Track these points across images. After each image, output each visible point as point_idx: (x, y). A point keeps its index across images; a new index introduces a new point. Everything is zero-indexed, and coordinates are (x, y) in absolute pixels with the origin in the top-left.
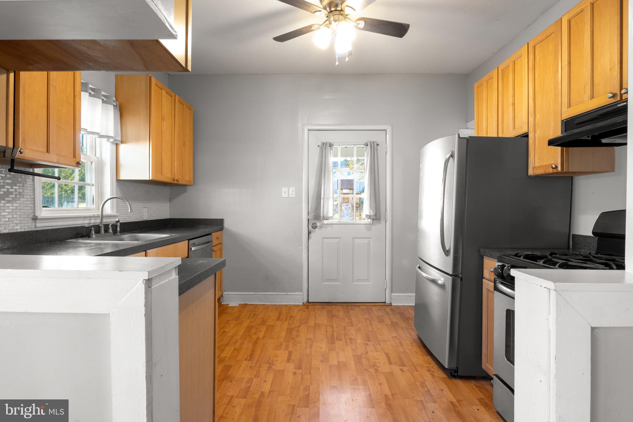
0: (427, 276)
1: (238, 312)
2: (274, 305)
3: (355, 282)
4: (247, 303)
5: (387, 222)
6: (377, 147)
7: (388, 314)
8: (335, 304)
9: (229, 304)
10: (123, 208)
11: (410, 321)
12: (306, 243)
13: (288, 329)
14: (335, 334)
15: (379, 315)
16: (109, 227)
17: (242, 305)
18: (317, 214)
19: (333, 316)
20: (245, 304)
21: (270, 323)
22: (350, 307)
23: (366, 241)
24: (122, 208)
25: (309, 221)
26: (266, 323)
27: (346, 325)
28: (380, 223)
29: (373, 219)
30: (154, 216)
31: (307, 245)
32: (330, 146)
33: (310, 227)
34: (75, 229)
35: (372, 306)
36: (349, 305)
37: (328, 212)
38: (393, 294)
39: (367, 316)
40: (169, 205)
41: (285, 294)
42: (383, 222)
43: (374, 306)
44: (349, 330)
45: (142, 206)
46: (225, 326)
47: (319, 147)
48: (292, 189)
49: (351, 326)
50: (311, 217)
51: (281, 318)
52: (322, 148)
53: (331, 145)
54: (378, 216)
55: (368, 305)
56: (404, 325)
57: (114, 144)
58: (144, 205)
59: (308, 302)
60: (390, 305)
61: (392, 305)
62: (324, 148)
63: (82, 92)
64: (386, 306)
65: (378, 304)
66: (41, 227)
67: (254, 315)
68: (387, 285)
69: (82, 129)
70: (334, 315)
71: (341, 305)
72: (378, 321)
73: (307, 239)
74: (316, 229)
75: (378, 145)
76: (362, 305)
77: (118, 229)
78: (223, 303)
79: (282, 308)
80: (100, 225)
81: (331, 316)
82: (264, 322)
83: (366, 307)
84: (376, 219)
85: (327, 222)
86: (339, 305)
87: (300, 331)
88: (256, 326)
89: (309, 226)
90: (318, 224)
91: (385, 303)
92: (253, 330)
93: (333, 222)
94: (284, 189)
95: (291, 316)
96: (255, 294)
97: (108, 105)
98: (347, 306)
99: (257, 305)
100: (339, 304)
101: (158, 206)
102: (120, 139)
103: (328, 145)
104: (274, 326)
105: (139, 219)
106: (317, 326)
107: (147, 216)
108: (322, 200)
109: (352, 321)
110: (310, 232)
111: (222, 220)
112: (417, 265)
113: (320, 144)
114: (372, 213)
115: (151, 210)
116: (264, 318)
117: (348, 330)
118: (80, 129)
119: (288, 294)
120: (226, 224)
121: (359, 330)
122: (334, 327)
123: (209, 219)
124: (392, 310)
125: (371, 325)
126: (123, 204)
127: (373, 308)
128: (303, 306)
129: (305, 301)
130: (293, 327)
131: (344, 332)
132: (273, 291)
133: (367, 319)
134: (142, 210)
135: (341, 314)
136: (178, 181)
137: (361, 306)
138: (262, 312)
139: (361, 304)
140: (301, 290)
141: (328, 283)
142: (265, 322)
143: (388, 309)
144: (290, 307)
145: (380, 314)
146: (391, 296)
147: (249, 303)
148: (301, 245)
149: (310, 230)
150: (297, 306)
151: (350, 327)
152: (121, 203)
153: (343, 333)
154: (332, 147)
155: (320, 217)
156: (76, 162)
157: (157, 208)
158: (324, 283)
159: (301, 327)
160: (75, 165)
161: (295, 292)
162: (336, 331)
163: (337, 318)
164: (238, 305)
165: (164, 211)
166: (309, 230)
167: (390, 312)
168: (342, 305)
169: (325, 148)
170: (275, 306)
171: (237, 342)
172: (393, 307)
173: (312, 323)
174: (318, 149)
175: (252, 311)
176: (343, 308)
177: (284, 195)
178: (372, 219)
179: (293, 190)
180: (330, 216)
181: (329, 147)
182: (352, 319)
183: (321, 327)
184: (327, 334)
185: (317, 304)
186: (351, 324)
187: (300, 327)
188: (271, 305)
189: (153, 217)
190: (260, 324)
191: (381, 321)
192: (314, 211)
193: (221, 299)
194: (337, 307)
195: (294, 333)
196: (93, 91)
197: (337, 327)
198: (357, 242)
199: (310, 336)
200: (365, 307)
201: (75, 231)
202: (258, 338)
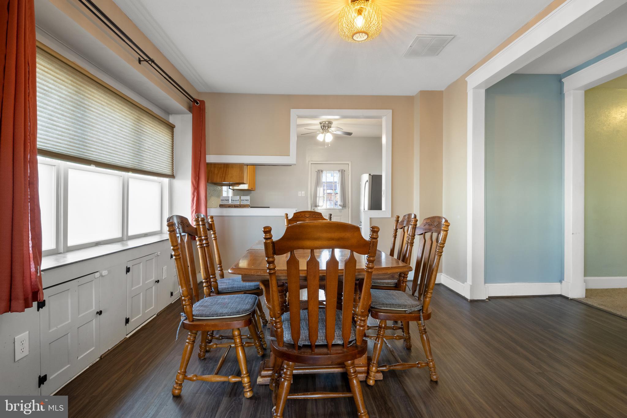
5: (349, 209)
23: (339, 217)
25: (312, 208)
29: (342, 207)
42: (347, 208)
48: (303, 192)
50: (312, 206)
54: (345, 205)
62: (319, 173)
75: (345, 171)
84: (344, 207)
85: (320, 208)
90: (316, 209)
94: (300, 192)
103: (321, 171)
108: (318, 198)
114: (342, 204)
154: (323, 172)
155: (317, 206)
174: (316, 173)
177: (299, 195)
180: (321, 206)
192: (314, 203)
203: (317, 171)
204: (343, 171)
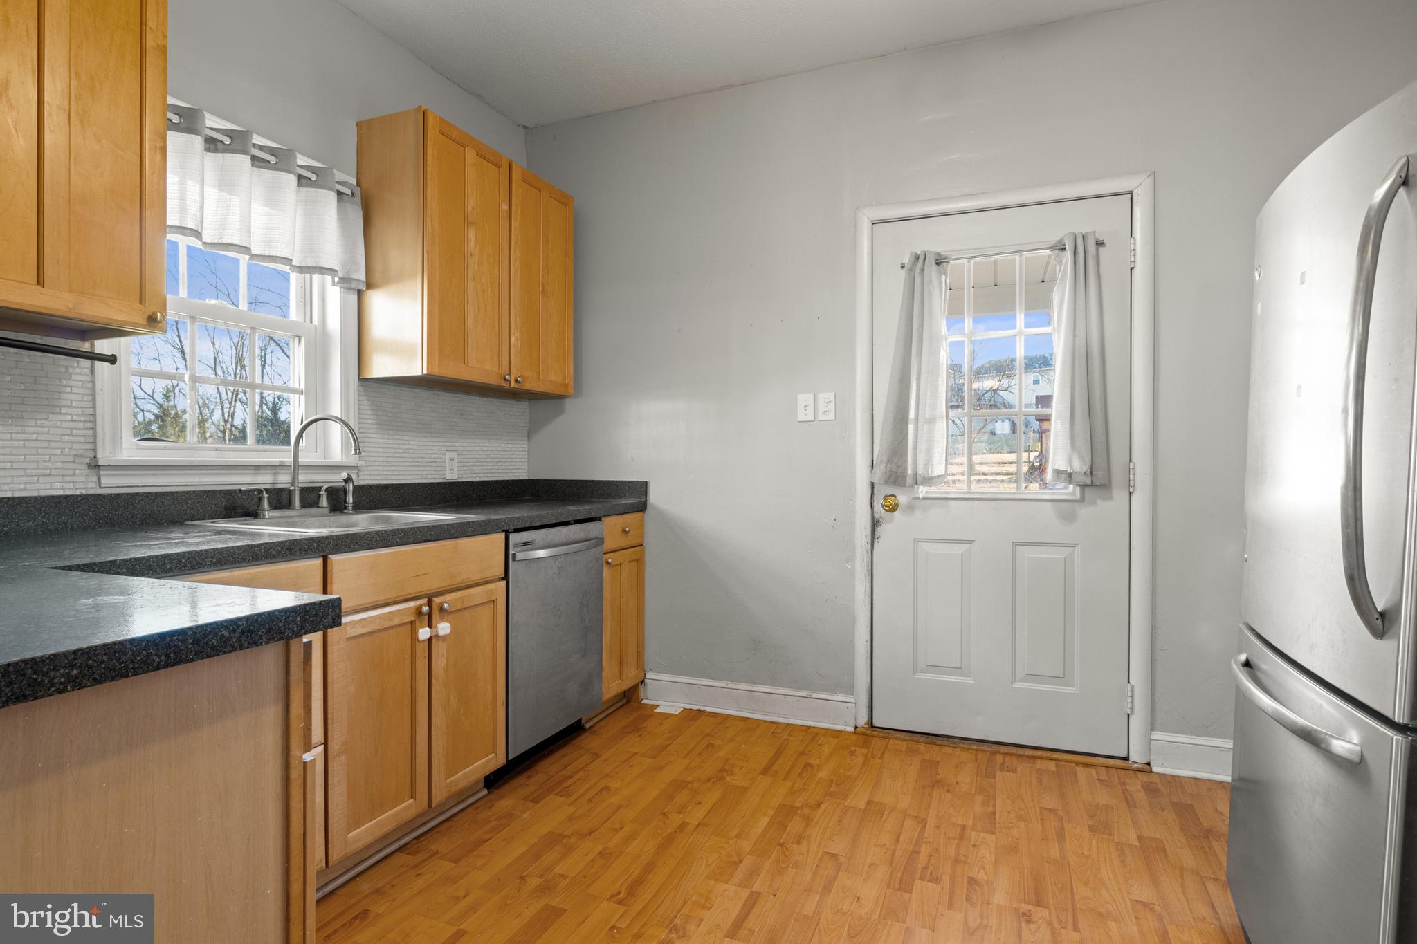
0: (1277, 711)
1: (668, 733)
2: (773, 722)
3: (1019, 681)
4: (702, 708)
5: (1134, 497)
6: (1097, 251)
7: (1130, 803)
8: (955, 743)
9: (658, 706)
10: (380, 450)
11: (1214, 843)
12: (865, 554)
13: (782, 806)
14: (924, 850)
15: (1098, 805)
16: (321, 493)
17: (690, 711)
18: (899, 467)
19: (936, 784)
20: (699, 710)
21: (738, 779)
22: (999, 758)
23: (1058, 554)
24: (376, 449)
25: (875, 489)
26: (728, 778)
27: (970, 823)
28: (1111, 498)
29: (1083, 486)
30: (478, 471)
31: (867, 558)
32: (938, 264)
33: (878, 507)
34: (222, 495)
35: (1077, 764)
36: (1000, 753)
37: (929, 461)
38: (1156, 735)
39: (1050, 801)
40: (526, 446)
41: (804, 694)
42: (1119, 495)
43: (1086, 765)
44: (974, 846)
45: (442, 446)
46: (617, 770)
47: (904, 269)
48: (826, 397)
49: (987, 832)
50: (878, 477)
51: (775, 768)
52: (911, 270)
53: (940, 261)
54: (1100, 473)
55: (1067, 761)
56: (1189, 859)
57: (352, 292)
58: (448, 444)
59: (871, 725)
60: (1147, 769)
61: (1151, 772)
62: (918, 271)
63: (169, 133)
64: (1128, 772)
65: (1101, 761)
66: (118, 487)
67: (707, 746)
68: (1132, 702)
69: (168, 229)
70: (938, 782)
71: (973, 749)
72: (1090, 826)
73: (870, 541)
74: (896, 514)
75: (1100, 244)
76: (1041, 758)
77: (350, 499)
78: (645, 701)
79: (790, 736)
80: (292, 488)
81: (931, 782)
82: (723, 772)
83: (1057, 766)
84: (1092, 485)
85: (927, 492)
86: (968, 747)
87: (815, 820)
88: (696, 785)
89: (875, 504)
90: (902, 499)
91: (1126, 759)
92: (682, 797)
93: (948, 493)
94: (804, 399)
95: (808, 765)
96: (724, 685)
97: (319, 190)
98: (994, 753)
99: (728, 717)
100: (965, 745)
101: (493, 449)
102: (365, 276)
103: (931, 261)
104: (744, 790)
105: (430, 477)
106: (874, 810)
107: (455, 471)
108: (911, 427)
109: (994, 813)
110: (878, 522)
111: (645, 485)
112: (1240, 652)
113: (906, 260)
114: (1078, 466)
115: (470, 456)
116: (728, 760)
117: (972, 843)
118: (163, 227)
119: (814, 695)
120: (654, 497)
121: (1013, 849)
122: (928, 826)
123: (613, 481)
124: (1150, 790)
125: (1061, 837)
126: (381, 441)
127: (1079, 769)
128: (854, 737)
129: (862, 721)
130: (797, 804)
131: (958, 847)
132: (773, 684)
133: (1050, 810)
134: (442, 456)
135: (966, 779)
136: (519, 382)
137: (1039, 761)
138: (732, 740)
139: (1039, 753)
140: (850, 690)
141: (930, 676)
142: (725, 774)
143: (1135, 785)
144: (817, 734)
145: (1103, 797)
146: (1149, 741)
147: (708, 709)
148: (851, 559)
149: (876, 517)
150: (837, 734)
151: (982, 835)
152: (375, 436)
153: (952, 853)
154: (944, 264)
155: (906, 477)
156: (147, 315)
157: (489, 452)
158: (918, 675)
159: (823, 807)
160: (144, 322)
161: (834, 691)
162: (931, 840)
163: (948, 791)
164: (678, 713)
165: (512, 462)
166: (875, 514)
167: (1141, 796)
168: (977, 750)
169: (923, 270)
170: (776, 725)
171: (621, 829)
172: (1156, 779)
173: (859, 800)
174: (903, 273)
175: (707, 735)
176: (976, 760)
177: (802, 416)
178: (1080, 485)
179: (827, 401)
180: (935, 474)
181: (935, 267)
182: (995, 806)
183: (885, 817)
184: (896, 846)
185: (898, 735)
186: (990, 822)
187: (819, 805)
188: (765, 721)
189: (475, 476)
190: (709, 780)
191: (1100, 827)
192: (885, 459)
193: (641, 688)
194: (958, 752)
195: (795, 826)
196: (273, 155)
197: (938, 827)
198: (1027, 555)
199: (837, 846)
200: (1052, 766)
201: (223, 500)
202: (683, 826)
203: (906, 261)
204: (1092, 248)
